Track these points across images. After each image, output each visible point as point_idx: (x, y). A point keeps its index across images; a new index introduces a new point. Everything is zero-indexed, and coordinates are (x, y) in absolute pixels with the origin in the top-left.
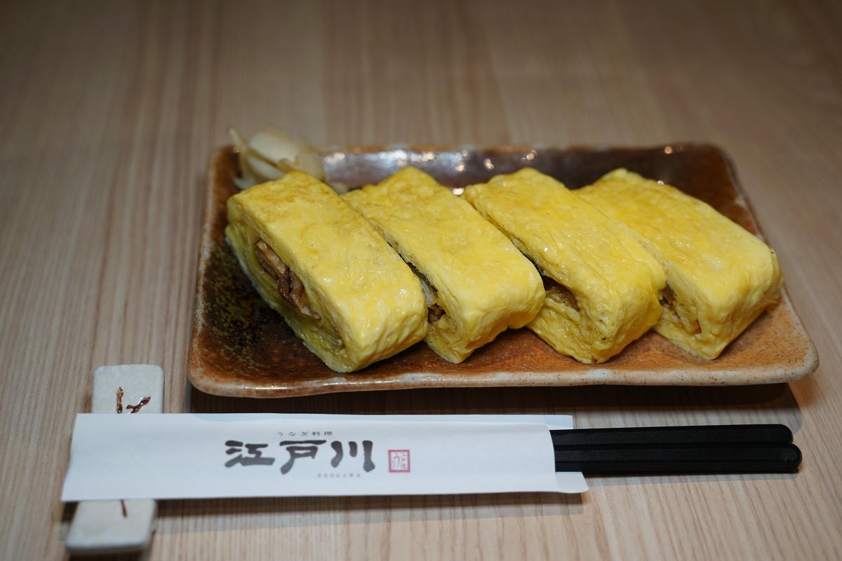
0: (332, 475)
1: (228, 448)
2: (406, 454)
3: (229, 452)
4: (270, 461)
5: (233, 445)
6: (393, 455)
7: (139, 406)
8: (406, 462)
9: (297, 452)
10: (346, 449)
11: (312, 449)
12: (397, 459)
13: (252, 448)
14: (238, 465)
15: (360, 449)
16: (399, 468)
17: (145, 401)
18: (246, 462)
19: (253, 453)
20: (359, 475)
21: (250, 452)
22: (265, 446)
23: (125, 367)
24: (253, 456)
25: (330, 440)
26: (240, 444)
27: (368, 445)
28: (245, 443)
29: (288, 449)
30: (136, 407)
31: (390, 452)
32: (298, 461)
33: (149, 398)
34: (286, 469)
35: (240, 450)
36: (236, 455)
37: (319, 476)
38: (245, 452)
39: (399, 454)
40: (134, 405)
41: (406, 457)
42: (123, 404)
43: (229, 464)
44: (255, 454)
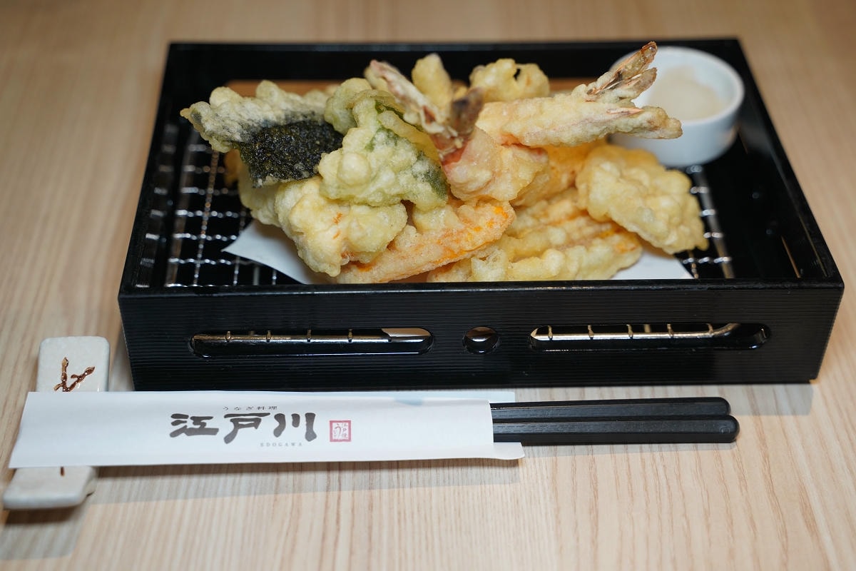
0: (274, 445)
1: (174, 420)
2: (347, 424)
3: (174, 424)
4: (214, 431)
5: (178, 418)
6: (335, 425)
7: (84, 375)
8: (347, 432)
9: (240, 423)
10: (289, 420)
11: (255, 420)
12: (338, 429)
13: (197, 420)
14: (183, 435)
15: (303, 421)
16: (341, 438)
17: (90, 371)
18: (190, 432)
19: (198, 424)
20: (300, 444)
21: (194, 424)
22: (210, 418)
23: (70, 339)
24: (198, 427)
25: (274, 413)
26: (186, 417)
27: (310, 417)
28: (190, 416)
29: (231, 421)
30: (80, 377)
31: (331, 422)
32: (241, 431)
33: (94, 368)
34: (229, 439)
35: (186, 422)
36: (181, 426)
37: (262, 445)
38: (190, 424)
39: (340, 424)
40: (79, 375)
41: (347, 428)
42: (67, 373)
43: (174, 434)
44: (200, 426)
